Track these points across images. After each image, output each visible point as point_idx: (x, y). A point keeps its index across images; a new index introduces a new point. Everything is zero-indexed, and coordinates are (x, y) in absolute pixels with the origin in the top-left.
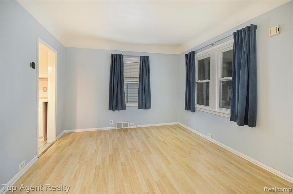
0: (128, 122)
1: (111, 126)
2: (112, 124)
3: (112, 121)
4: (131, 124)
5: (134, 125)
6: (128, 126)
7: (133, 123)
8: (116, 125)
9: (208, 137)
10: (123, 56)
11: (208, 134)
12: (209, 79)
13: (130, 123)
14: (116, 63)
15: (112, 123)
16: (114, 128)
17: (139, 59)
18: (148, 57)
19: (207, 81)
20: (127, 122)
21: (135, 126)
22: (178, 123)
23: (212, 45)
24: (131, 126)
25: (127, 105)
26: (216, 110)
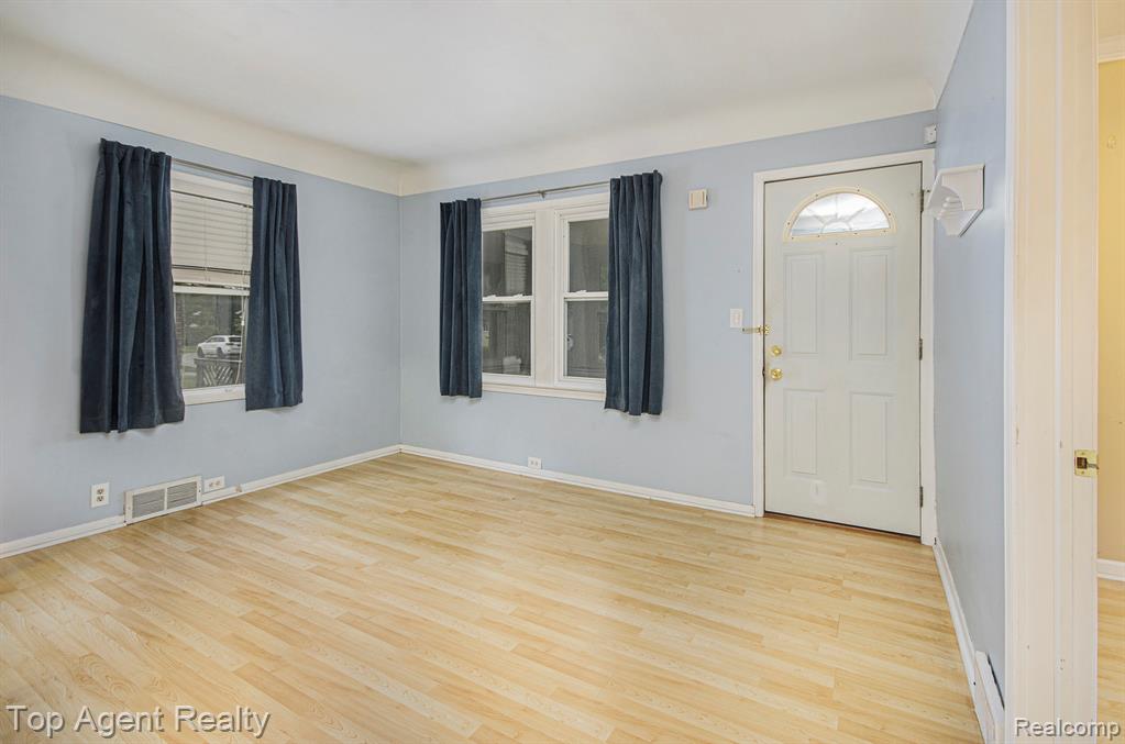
0: (198, 479)
1: (100, 514)
2: (100, 504)
3: (105, 486)
4: (211, 485)
5: (227, 486)
6: (199, 494)
7: (222, 479)
8: (130, 505)
9: (534, 470)
10: (169, 159)
11: (530, 459)
12: (528, 291)
13: (207, 483)
14: (127, 190)
15: (100, 499)
16: (117, 522)
17: (250, 190)
18: (293, 187)
19: (519, 298)
20: (191, 480)
21: (233, 489)
22: (402, 446)
23: (543, 193)
24: (211, 492)
25: (189, 396)
26: (557, 384)
